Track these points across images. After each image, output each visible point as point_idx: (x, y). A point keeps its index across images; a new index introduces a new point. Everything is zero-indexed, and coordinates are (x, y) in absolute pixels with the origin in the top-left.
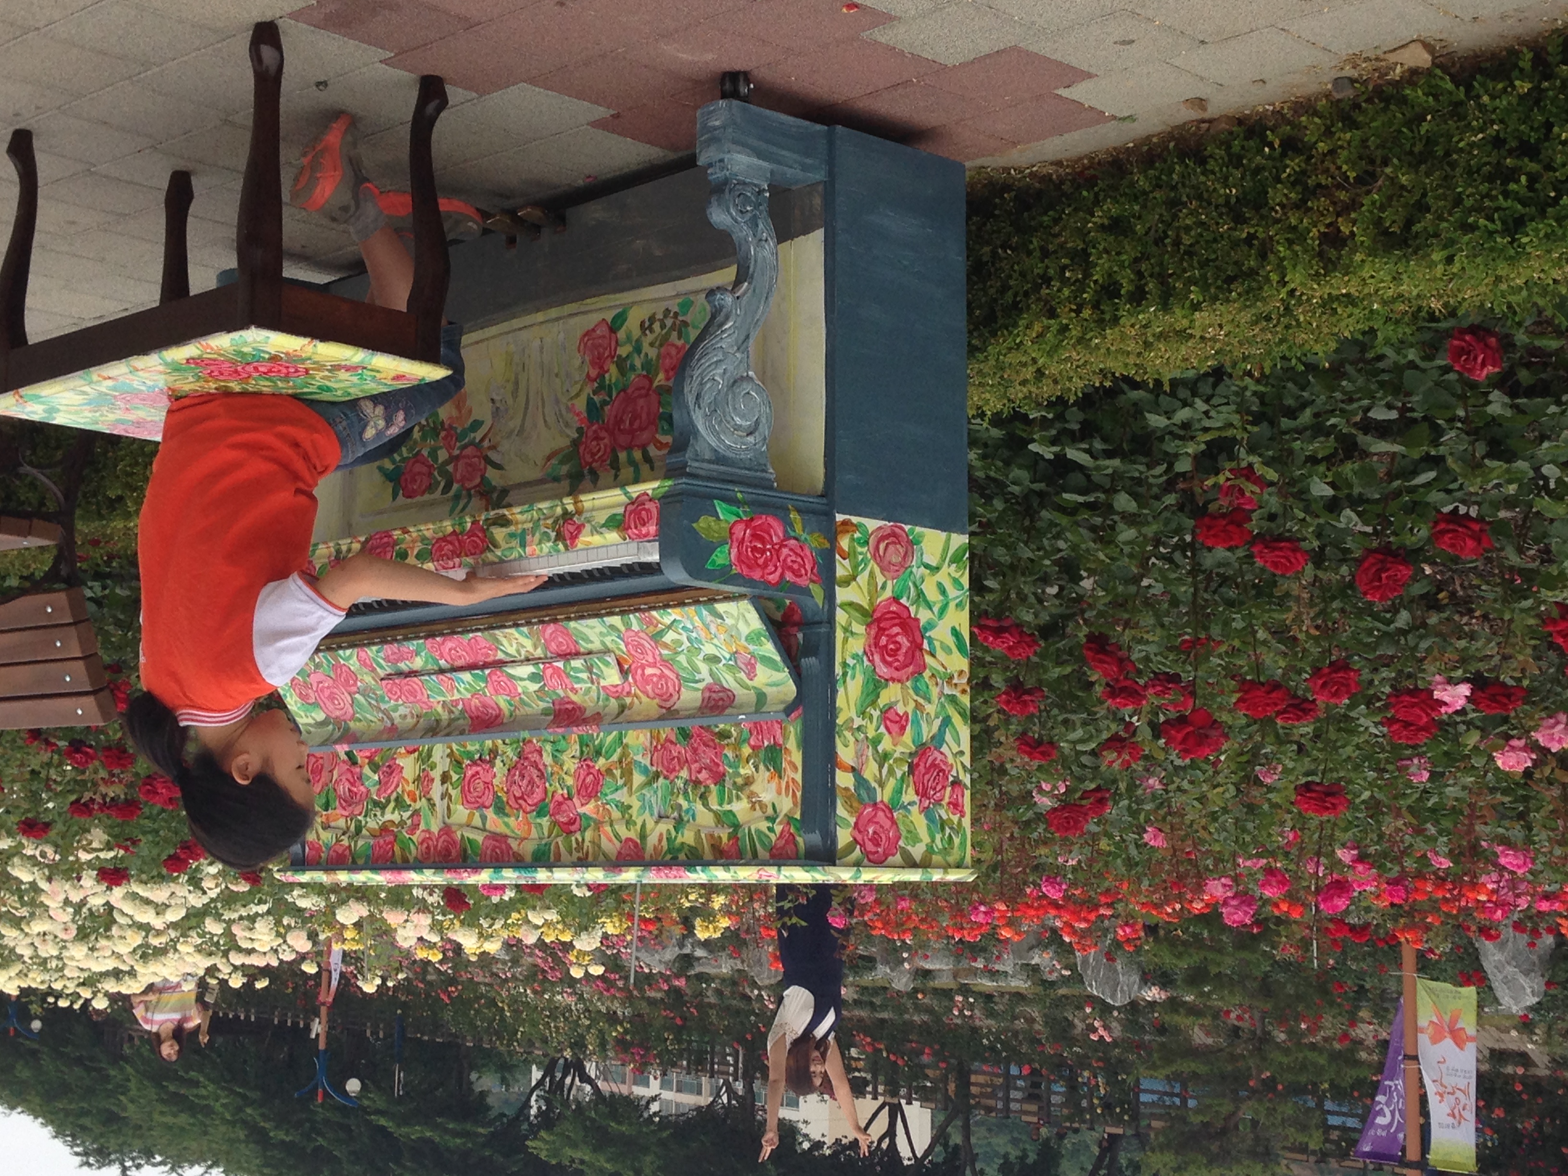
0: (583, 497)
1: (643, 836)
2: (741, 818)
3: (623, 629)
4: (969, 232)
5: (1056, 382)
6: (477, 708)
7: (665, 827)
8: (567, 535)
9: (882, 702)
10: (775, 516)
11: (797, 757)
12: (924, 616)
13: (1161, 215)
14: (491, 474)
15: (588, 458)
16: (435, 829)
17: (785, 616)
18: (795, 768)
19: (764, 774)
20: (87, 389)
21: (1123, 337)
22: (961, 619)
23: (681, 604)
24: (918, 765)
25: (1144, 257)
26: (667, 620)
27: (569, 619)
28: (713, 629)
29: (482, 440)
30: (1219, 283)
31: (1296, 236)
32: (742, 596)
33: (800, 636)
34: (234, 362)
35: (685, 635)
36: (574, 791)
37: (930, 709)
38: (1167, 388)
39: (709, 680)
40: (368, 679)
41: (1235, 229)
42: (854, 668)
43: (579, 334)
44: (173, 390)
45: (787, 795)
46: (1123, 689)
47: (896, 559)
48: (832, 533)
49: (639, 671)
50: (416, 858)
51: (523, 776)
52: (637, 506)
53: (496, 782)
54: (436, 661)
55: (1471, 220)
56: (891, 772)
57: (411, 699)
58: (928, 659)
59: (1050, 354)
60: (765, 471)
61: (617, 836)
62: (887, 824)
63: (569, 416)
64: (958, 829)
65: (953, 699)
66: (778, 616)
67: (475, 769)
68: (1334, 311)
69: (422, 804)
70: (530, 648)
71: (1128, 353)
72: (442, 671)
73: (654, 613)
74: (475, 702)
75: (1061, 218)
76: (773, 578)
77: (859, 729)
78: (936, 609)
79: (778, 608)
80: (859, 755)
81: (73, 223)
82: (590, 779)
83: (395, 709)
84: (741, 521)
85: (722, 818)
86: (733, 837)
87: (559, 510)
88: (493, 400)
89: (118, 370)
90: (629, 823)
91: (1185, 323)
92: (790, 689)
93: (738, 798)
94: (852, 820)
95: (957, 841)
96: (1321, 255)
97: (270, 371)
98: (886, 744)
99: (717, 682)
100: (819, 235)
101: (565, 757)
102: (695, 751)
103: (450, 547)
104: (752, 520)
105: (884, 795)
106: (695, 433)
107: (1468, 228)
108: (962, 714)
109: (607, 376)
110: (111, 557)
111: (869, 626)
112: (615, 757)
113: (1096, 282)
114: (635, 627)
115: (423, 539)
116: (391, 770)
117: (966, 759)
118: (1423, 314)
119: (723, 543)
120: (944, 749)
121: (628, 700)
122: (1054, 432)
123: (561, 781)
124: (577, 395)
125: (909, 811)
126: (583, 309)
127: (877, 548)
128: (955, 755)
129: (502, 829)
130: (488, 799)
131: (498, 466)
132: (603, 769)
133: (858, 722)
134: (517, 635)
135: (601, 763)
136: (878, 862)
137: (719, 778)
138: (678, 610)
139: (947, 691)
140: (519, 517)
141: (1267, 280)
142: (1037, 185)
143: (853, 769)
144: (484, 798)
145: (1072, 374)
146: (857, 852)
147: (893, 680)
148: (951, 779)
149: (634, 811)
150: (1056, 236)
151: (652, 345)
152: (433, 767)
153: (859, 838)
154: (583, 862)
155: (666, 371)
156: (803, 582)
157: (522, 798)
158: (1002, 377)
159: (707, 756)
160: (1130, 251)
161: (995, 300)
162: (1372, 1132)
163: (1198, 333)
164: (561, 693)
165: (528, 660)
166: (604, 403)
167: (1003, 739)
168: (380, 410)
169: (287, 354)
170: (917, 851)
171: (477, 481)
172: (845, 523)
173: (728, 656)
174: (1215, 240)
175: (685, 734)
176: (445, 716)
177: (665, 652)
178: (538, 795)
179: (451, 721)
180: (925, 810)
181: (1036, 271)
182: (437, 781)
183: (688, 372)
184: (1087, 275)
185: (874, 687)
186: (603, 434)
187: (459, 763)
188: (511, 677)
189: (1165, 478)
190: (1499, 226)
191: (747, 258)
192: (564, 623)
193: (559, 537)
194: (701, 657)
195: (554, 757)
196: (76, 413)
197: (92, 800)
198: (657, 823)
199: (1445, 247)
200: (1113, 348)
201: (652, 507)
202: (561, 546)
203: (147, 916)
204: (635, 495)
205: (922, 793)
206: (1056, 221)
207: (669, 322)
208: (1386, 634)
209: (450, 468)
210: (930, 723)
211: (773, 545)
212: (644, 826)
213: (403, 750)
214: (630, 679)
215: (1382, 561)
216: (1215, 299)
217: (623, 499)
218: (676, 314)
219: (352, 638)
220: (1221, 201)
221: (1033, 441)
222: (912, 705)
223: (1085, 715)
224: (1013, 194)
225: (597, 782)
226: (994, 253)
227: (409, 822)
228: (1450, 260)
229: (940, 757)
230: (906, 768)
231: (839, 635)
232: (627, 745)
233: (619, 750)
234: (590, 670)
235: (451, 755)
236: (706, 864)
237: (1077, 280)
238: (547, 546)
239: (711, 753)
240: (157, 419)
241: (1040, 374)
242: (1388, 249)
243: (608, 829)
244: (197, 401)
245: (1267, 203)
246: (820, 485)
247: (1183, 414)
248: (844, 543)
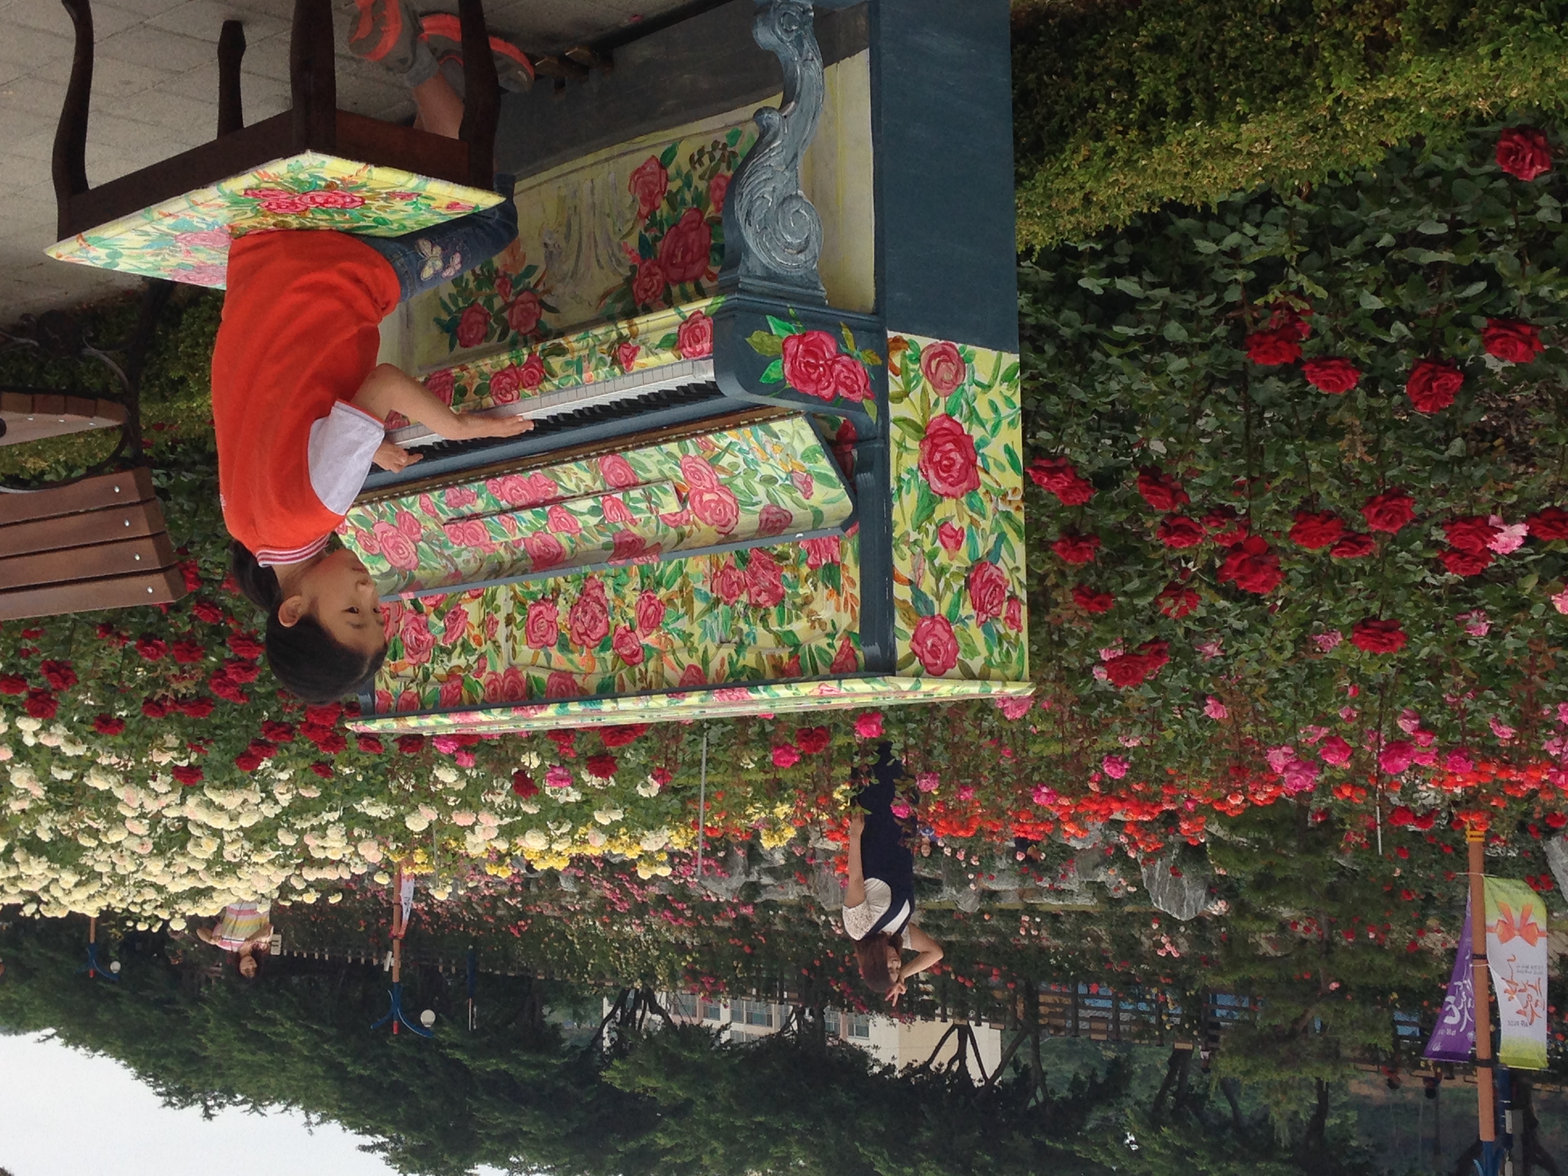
0: (637, 321)
1: (705, 661)
2: (801, 638)
3: (680, 455)
4: (1014, 62)
5: (1103, 209)
6: (539, 548)
7: (727, 651)
8: (623, 358)
9: (938, 516)
10: (827, 333)
11: (854, 572)
12: (977, 433)
13: (1206, 31)
14: (547, 317)
15: (642, 294)
16: (501, 670)
17: (839, 435)
18: (853, 583)
19: (823, 592)
20: (148, 228)
21: (1170, 156)
22: (1014, 437)
23: (737, 426)
24: (974, 579)
25: (1190, 73)
26: (724, 443)
27: (626, 449)
28: (769, 449)
29: (536, 285)
30: (1265, 93)
31: (1342, 40)
32: (796, 414)
33: (855, 453)
34: (290, 192)
35: (741, 457)
36: (636, 623)
37: (986, 524)
38: (1215, 210)
39: (766, 502)
40: (431, 525)
41: (1280, 38)
42: (909, 482)
43: (629, 172)
44: (232, 228)
45: (846, 611)
46: (1178, 528)
47: (948, 377)
48: (884, 350)
49: (697, 498)
50: (483, 700)
51: (585, 612)
52: (690, 325)
53: (559, 619)
54: (497, 503)
55: (1516, 11)
56: (948, 586)
57: (474, 542)
58: (982, 476)
59: (1097, 179)
60: (816, 289)
61: (679, 664)
62: (945, 637)
63: (621, 255)
64: (1016, 644)
65: (1007, 516)
66: (833, 435)
67: (539, 608)
68: (1381, 118)
69: (487, 647)
70: (589, 482)
71: (1175, 175)
72: (503, 512)
73: (710, 437)
74: (537, 542)
75: (1105, 41)
76: (827, 393)
77: (915, 542)
78: (989, 427)
79: (832, 428)
80: (916, 569)
81: (128, 83)
82: (651, 610)
83: (459, 555)
84: (794, 337)
85: (781, 639)
86: (794, 656)
87: (614, 335)
88: (546, 245)
89: (177, 205)
90: (691, 650)
91: (1231, 137)
92: (846, 505)
93: (798, 618)
94: (911, 632)
95: (1014, 655)
96: (1367, 59)
97: (327, 202)
98: (942, 558)
99: (774, 503)
100: (863, 56)
101: (626, 590)
102: (754, 575)
103: (508, 380)
104: (804, 335)
105: (942, 608)
106: (746, 249)
107: (1513, 19)
108: (1017, 530)
109: (658, 212)
110: (176, 442)
111: (922, 441)
112: (676, 587)
113: (1142, 102)
114: (692, 452)
115: (482, 374)
116: (456, 616)
117: (1022, 575)
118: (1471, 118)
119: (776, 357)
120: (1000, 564)
121: (687, 528)
122: (1103, 265)
123: (623, 614)
124: (629, 234)
125: (967, 625)
126: (632, 148)
127: (929, 366)
128: (1011, 571)
129: (567, 666)
130: (552, 637)
131: (552, 310)
132: (664, 600)
133: (914, 536)
134: (576, 470)
135: (662, 593)
136: (938, 673)
137: (778, 599)
138: (733, 432)
139: (1002, 507)
140: (575, 345)
141: (1314, 87)
142: (1082, 10)
143: (910, 582)
144: (548, 637)
145: (1120, 200)
146: (916, 664)
147: (947, 495)
148: (1007, 594)
149: (695, 639)
150: (1101, 58)
151: (701, 178)
152: (497, 609)
153: (918, 649)
154: (647, 691)
155: (717, 203)
156: (856, 398)
157: (585, 634)
158: (1050, 207)
159: (766, 578)
160: (1176, 68)
161: (1041, 128)
162: (1441, 1032)
163: (1243, 147)
164: (621, 526)
165: (587, 494)
166: (656, 239)
167: (1060, 599)
168: (438, 250)
169: (343, 180)
170: (976, 664)
171: (534, 325)
172: (896, 340)
173: (784, 476)
174: (1260, 51)
175: (744, 560)
176: (507, 557)
177: (722, 476)
178: (601, 629)
179: (514, 563)
180: (982, 624)
181: (1081, 95)
182: (502, 623)
183: (738, 190)
184: (1133, 96)
185: (929, 502)
186: (657, 270)
187: (523, 604)
188: (571, 512)
189: (1214, 309)
190: (1544, 15)
191: (793, 79)
192: (622, 454)
193: (615, 361)
194: (757, 479)
195: (616, 591)
196: (140, 257)
197: (165, 697)
198: (718, 648)
199: (1491, 41)
200: (1160, 169)
201: (706, 324)
202: (617, 370)
203: (220, 822)
204: (688, 314)
205: (980, 607)
206: (1101, 44)
207: (718, 154)
208: (1439, 463)
209: (506, 315)
210: (985, 539)
211: (826, 360)
212: (705, 652)
213: (467, 596)
214: (689, 507)
215: (1433, 371)
216: (1260, 110)
217: (678, 319)
218: (725, 146)
219: (413, 486)
220: (1266, 11)
221: (1081, 276)
222: (967, 520)
223: (1140, 567)
224: (1057, 20)
225: (658, 613)
226: (1039, 79)
227: (475, 666)
228: (1496, 55)
229: (996, 572)
230: (963, 583)
231: (894, 450)
232: (687, 575)
233: (679, 580)
234: (648, 499)
235: (514, 597)
236: (767, 683)
237: (1123, 101)
238: (603, 371)
239: (770, 576)
240: (217, 262)
241: (1087, 200)
242: (1433, 49)
243: (670, 657)
244: (257, 240)
245: (1312, 11)
246: (871, 303)
247: (1232, 240)
248: (896, 359)
